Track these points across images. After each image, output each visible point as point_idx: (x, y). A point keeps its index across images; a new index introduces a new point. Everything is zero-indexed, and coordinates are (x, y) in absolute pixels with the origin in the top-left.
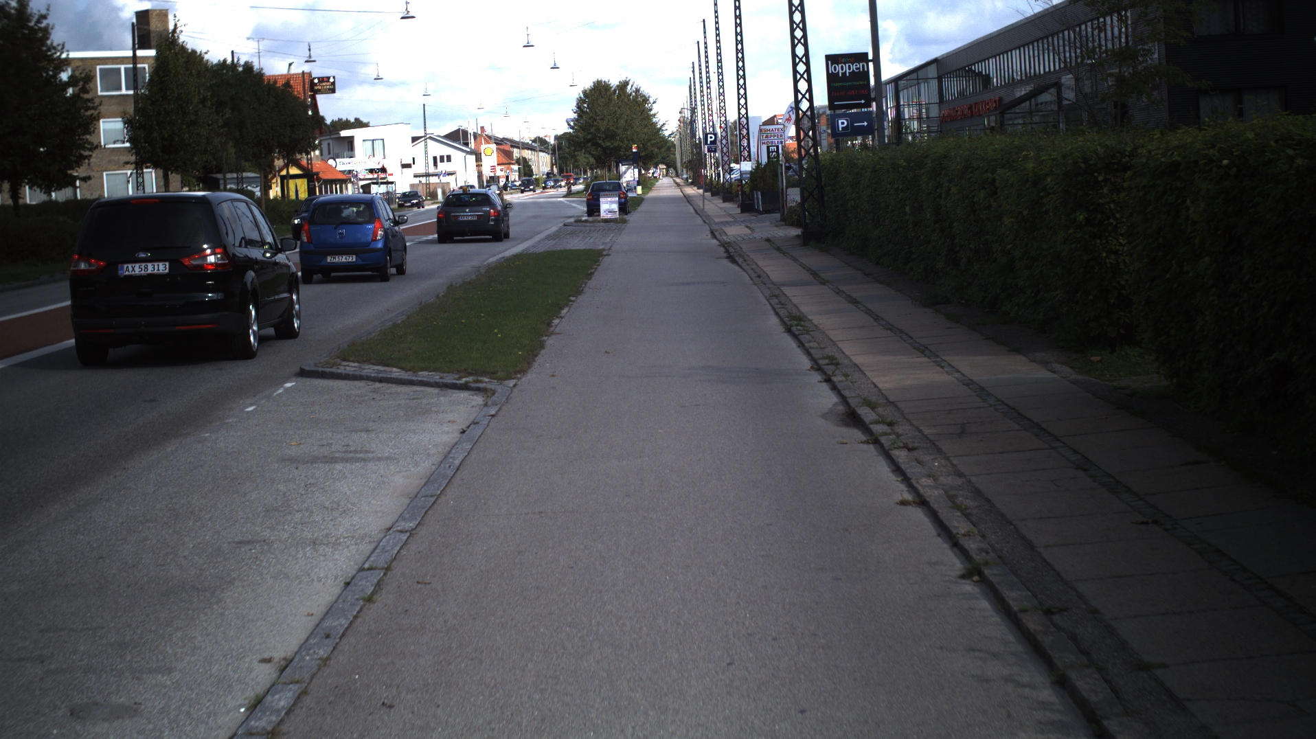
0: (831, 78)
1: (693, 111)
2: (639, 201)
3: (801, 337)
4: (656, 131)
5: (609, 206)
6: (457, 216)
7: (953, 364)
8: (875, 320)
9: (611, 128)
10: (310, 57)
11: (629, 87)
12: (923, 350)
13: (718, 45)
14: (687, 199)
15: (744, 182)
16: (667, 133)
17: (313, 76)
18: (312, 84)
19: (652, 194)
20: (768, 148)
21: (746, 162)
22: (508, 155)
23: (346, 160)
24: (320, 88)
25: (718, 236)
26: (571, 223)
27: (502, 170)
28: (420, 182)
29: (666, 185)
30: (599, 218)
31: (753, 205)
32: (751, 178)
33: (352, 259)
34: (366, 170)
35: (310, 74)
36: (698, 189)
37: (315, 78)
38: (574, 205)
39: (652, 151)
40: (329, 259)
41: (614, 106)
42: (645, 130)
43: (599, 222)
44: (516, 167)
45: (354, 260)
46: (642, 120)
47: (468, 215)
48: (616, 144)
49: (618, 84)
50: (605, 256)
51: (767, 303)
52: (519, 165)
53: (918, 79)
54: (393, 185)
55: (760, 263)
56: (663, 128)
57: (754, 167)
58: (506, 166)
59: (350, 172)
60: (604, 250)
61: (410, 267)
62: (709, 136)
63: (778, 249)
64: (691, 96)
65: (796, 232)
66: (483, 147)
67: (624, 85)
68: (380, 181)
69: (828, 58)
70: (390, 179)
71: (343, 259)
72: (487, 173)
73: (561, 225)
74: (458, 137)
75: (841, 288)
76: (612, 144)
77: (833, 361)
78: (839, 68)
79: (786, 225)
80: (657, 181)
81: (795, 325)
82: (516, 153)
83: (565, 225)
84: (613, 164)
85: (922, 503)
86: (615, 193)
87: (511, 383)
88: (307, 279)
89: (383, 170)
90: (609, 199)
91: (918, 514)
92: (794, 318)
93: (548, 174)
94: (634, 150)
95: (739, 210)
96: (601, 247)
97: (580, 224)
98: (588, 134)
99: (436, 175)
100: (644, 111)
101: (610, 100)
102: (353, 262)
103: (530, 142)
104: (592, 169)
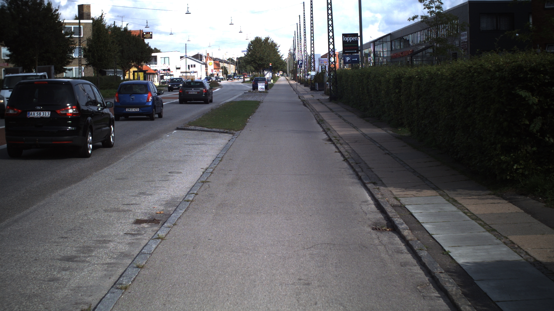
0: (344, 43)
1: (295, 49)
2: (272, 85)
3: (322, 124)
4: (279, 58)
5: (261, 86)
6: (188, 92)
7: (361, 130)
8: (344, 121)
9: (262, 56)
10: (147, 25)
11: (269, 40)
12: (354, 127)
13: (305, 26)
14: (291, 85)
15: (312, 79)
16: (284, 59)
17: (144, 31)
18: (143, 35)
19: (277, 83)
20: (322, 66)
21: (313, 72)
22: (218, 65)
23: (154, 65)
24: (146, 36)
25: (301, 98)
26: (247, 92)
27: (215, 71)
28: (183, 75)
29: (282, 80)
30: (257, 91)
31: (315, 88)
32: (314, 78)
33: (137, 110)
34: (162, 69)
35: (142, 31)
36: (295, 81)
37: (144, 32)
38: (246, 86)
39: (277, 66)
40: (127, 110)
41: (263, 47)
42: (275, 57)
43: (258, 92)
44: (221, 70)
45: (138, 110)
46: (274, 53)
47: (193, 91)
48: (263, 63)
49: (265, 39)
50: (261, 103)
51: (314, 116)
52: (222, 69)
53: (383, 42)
54: (173, 76)
55: (314, 106)
56: (282, 57)
57: (316, 74)
58: (217, 70)
59: (156, 70)
60: (260, 101)
61: (164, 115)
62: (300, 61)
63: (321, 102)
64: (294, 44)
65: (328, 97)
66: (208, 61)
67: (267, 39)
68: (168, 74)
69: (343, 35)
70: (172, 73)
71: (134, 110)
72: (210, 72)
73: (243, 93)
74: (198, 57)
75: (338, 113)
76: (262, 62)
77: (329, 129)
78: (347, 39)
79: (326, 95)
80: (279, 78)
81: (321, 122)
82: (221, 65)
83: (245, 93)
84: (262, 70)
85: (340, 152)
86: (264, 82)
87: (239, 132)
88: (117, 118)
89: (169, 70)
90: (261, 84)
91: (339, 154)
92: (320, 120)
93: (234, 74)
94: (270, 65)
95: (310, 90)
96: (260, 100)
97: (250, 93)
98: (252, 58)
99: (189, 73)
100: (275, 50)
101: (262, 45)
102: (138, 111)
103: (227, 60)
104: (252, 72)
